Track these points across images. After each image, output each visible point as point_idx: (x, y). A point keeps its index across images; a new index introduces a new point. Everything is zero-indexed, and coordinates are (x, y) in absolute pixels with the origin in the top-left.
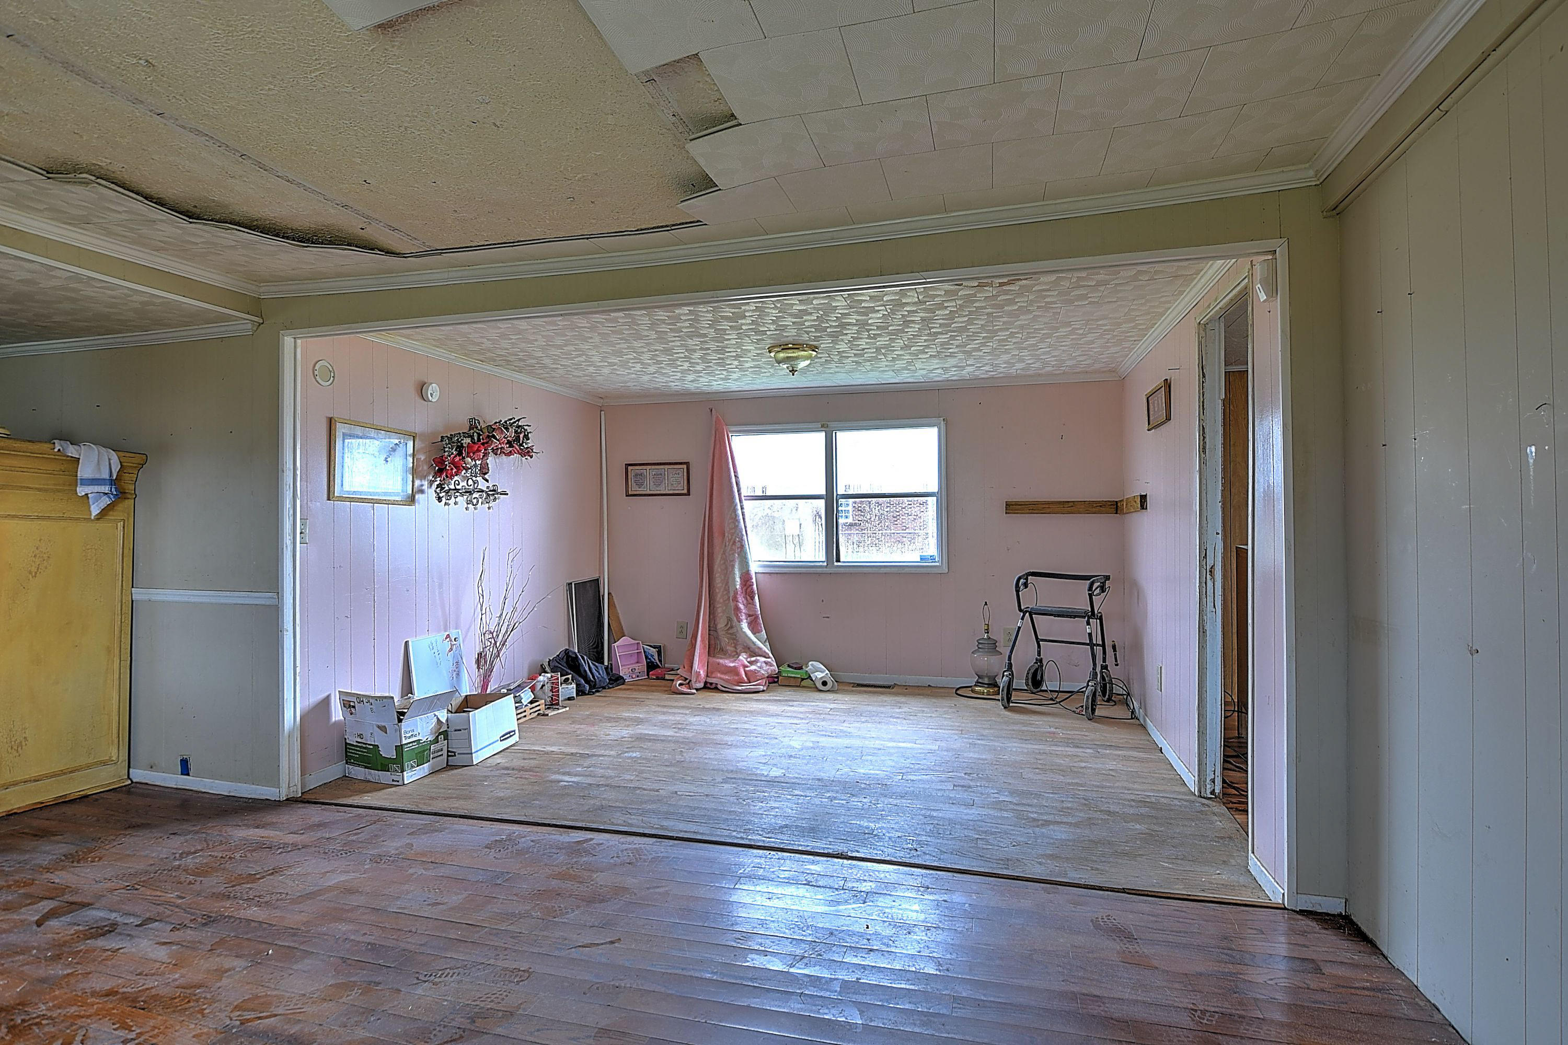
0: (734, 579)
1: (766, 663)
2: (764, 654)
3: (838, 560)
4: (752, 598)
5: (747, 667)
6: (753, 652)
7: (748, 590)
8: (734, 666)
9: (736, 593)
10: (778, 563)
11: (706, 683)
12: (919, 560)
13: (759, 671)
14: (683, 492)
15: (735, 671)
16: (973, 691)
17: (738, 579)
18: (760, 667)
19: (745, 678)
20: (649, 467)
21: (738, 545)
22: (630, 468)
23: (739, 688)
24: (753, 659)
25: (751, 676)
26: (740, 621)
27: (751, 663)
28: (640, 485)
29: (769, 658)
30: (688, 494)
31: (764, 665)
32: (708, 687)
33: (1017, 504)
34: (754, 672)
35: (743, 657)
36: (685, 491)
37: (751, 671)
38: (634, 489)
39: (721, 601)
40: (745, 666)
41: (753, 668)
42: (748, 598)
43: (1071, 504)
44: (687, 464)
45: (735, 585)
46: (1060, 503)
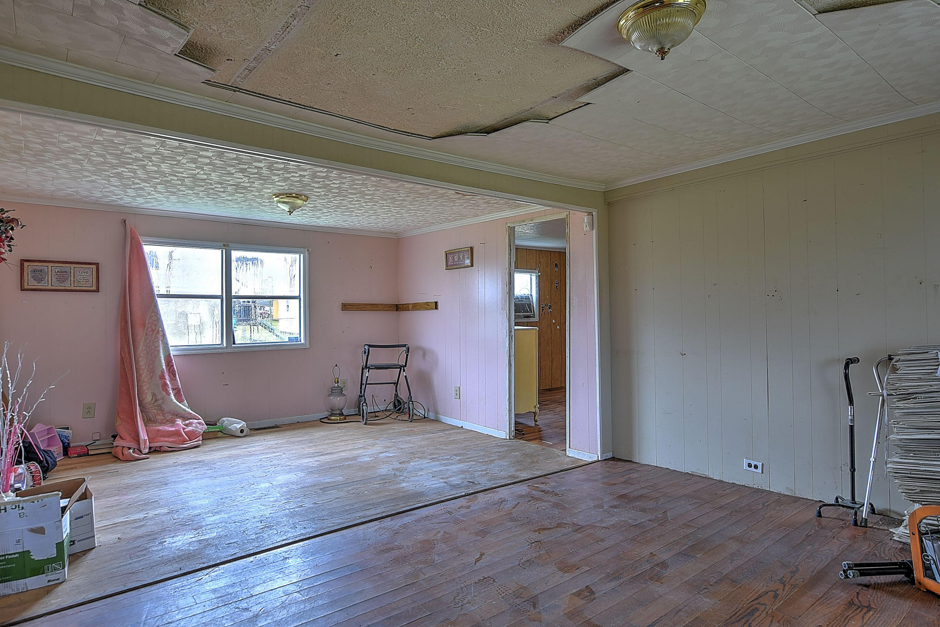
0: (160, 361)
1: (199, 423)
2: (194, 417)
3: (234, 343)
4: (175, 376)
5: (185, 429)
6: (185, 417)
7: (171, 369)
8: (176, 430)
9: (163, 372)
10: (184, 347)
11: (150, 448)
12: (287, 340)
13: (196, 431)
14: (91, 289)
15: (177, 433)
16: (329, 419)
17: (163, 361)
18: (196, 427)
19: (187, 438)
20: (52, 264)
21: (161, 333)
22: (26, 264)
23: (185, 446)
24: (187, 422)
25: (192, 435)
26: (169, 394)
27: (187, 425)
28: (40, 280)
29: (200, 419)
30: (97, 290)
31: (198, 425)
32: (155, 451)
33: (349, 305)
34: (193, 432)
35: (179, 422)
36: (94, 288)
37: (188, 431)
38: (31, 282)
39: (146, 380)
40: (184, 429)
41: (190, 428)
42: (171, 375)
43: (376, 305)
44: (97, 264)
45: (162, 366)
46: (371, 304)
